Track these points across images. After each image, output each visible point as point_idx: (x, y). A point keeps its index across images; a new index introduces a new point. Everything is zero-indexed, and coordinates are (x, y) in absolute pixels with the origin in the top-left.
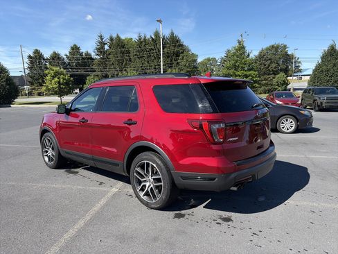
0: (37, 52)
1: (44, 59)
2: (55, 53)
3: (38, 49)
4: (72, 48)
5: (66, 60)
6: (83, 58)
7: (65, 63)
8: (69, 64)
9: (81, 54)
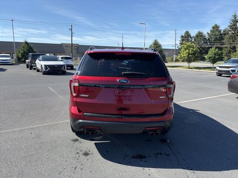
0: (187, 33)
1: (190, 38)
2: (199, 33)
3: (188, 31)
4: (214, 28)
5: (207, 37)
6: (221, 34)
7: (206, 39)
8: (209, 39)
9: (220, 31)
